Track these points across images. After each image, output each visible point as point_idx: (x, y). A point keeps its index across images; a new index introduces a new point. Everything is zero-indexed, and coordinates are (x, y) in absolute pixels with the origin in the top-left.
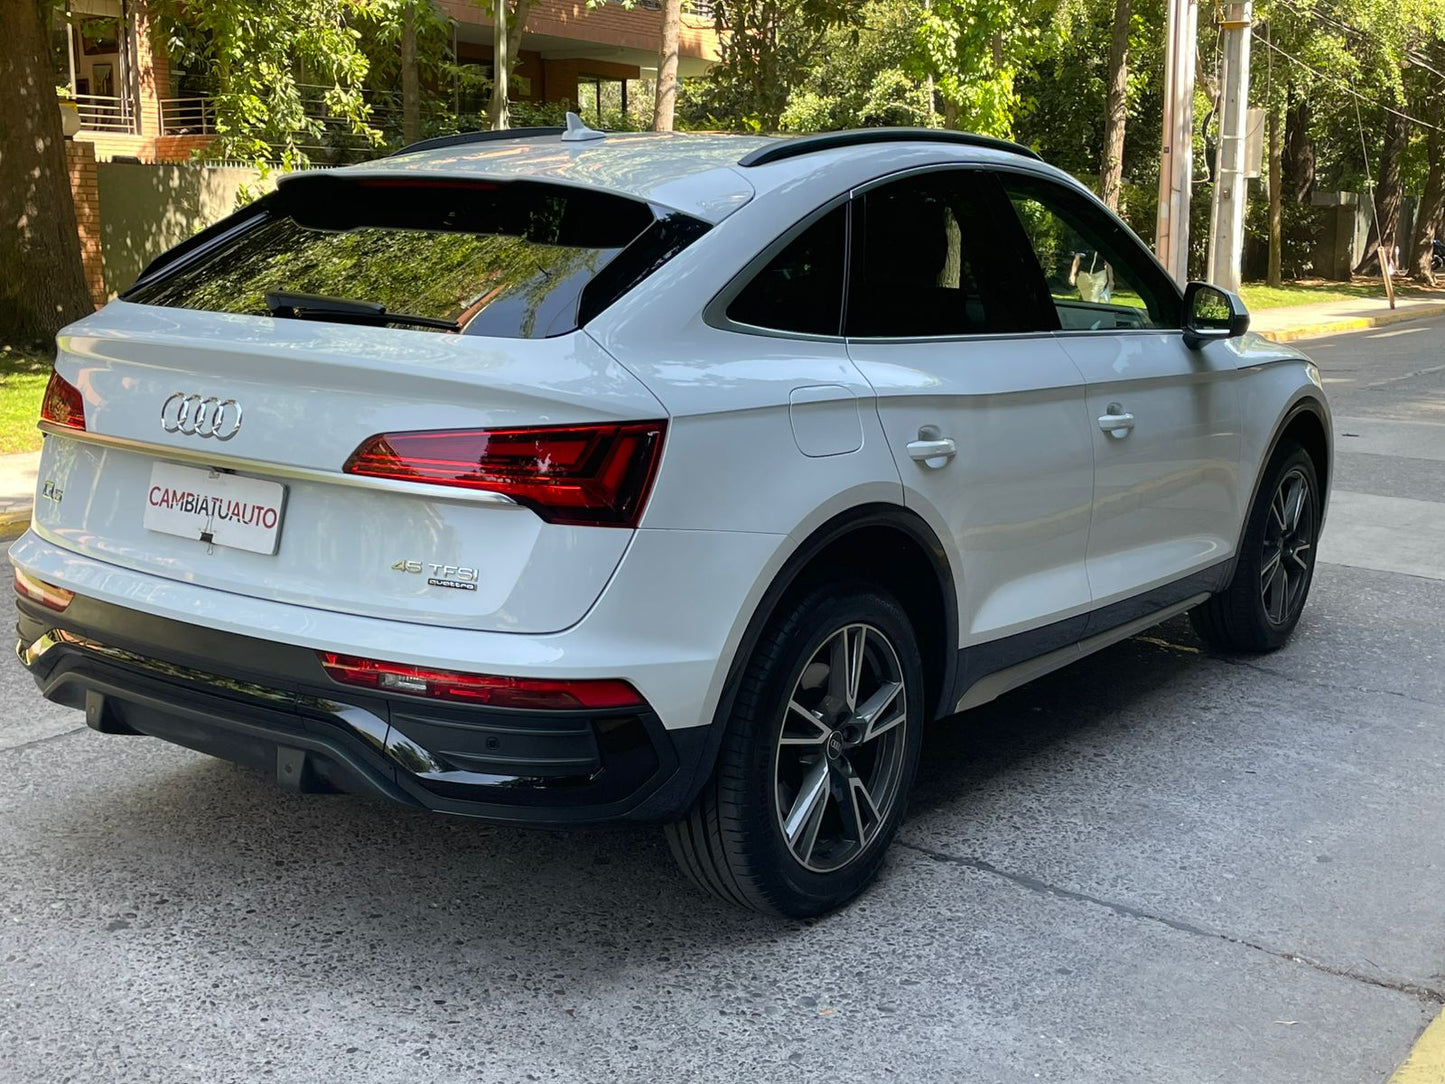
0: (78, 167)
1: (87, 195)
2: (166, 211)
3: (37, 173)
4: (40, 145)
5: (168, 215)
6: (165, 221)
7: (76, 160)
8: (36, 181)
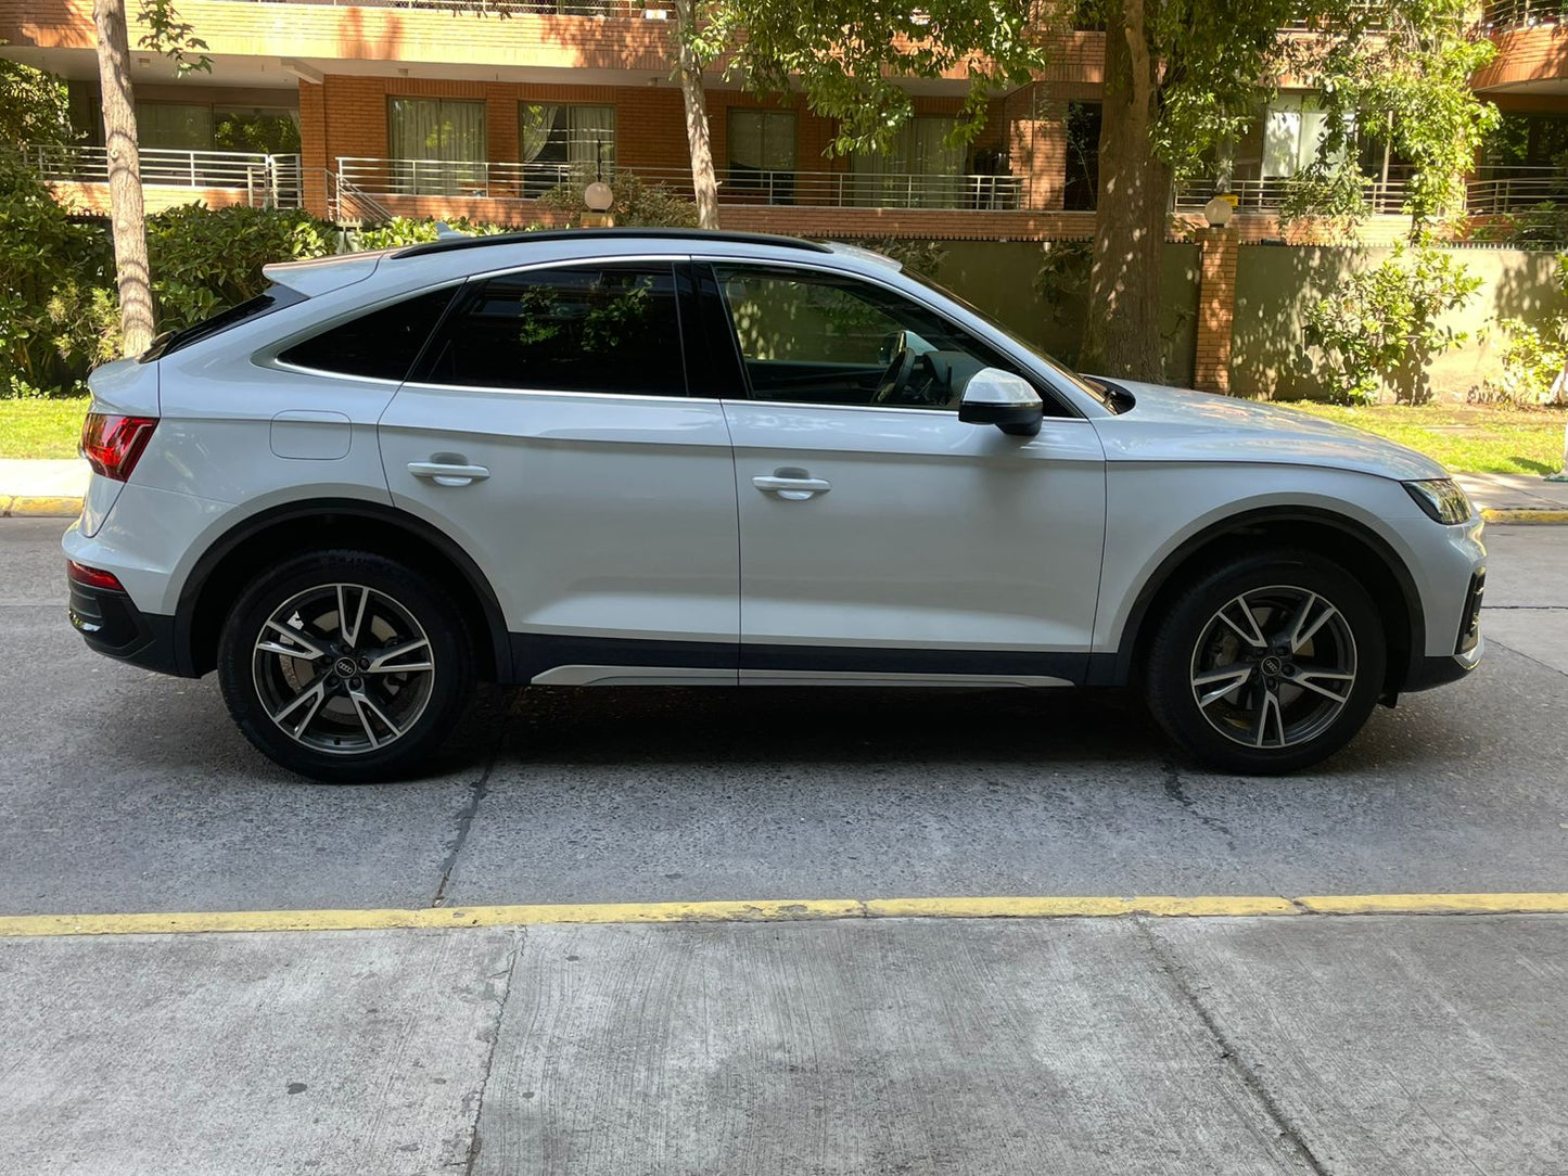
0: (1220, 250)
1: (1225, 273)
2: (1302, 287)
3: (1130, 257)
4: (1137, 234)
5: (1304, 290)
6: (1300, 295)
7: (1219, 244)
8: (1128, 264)
